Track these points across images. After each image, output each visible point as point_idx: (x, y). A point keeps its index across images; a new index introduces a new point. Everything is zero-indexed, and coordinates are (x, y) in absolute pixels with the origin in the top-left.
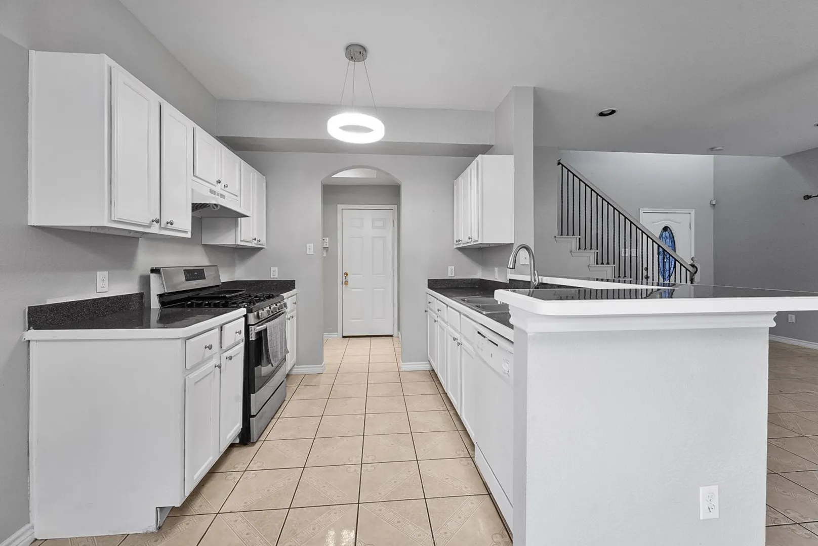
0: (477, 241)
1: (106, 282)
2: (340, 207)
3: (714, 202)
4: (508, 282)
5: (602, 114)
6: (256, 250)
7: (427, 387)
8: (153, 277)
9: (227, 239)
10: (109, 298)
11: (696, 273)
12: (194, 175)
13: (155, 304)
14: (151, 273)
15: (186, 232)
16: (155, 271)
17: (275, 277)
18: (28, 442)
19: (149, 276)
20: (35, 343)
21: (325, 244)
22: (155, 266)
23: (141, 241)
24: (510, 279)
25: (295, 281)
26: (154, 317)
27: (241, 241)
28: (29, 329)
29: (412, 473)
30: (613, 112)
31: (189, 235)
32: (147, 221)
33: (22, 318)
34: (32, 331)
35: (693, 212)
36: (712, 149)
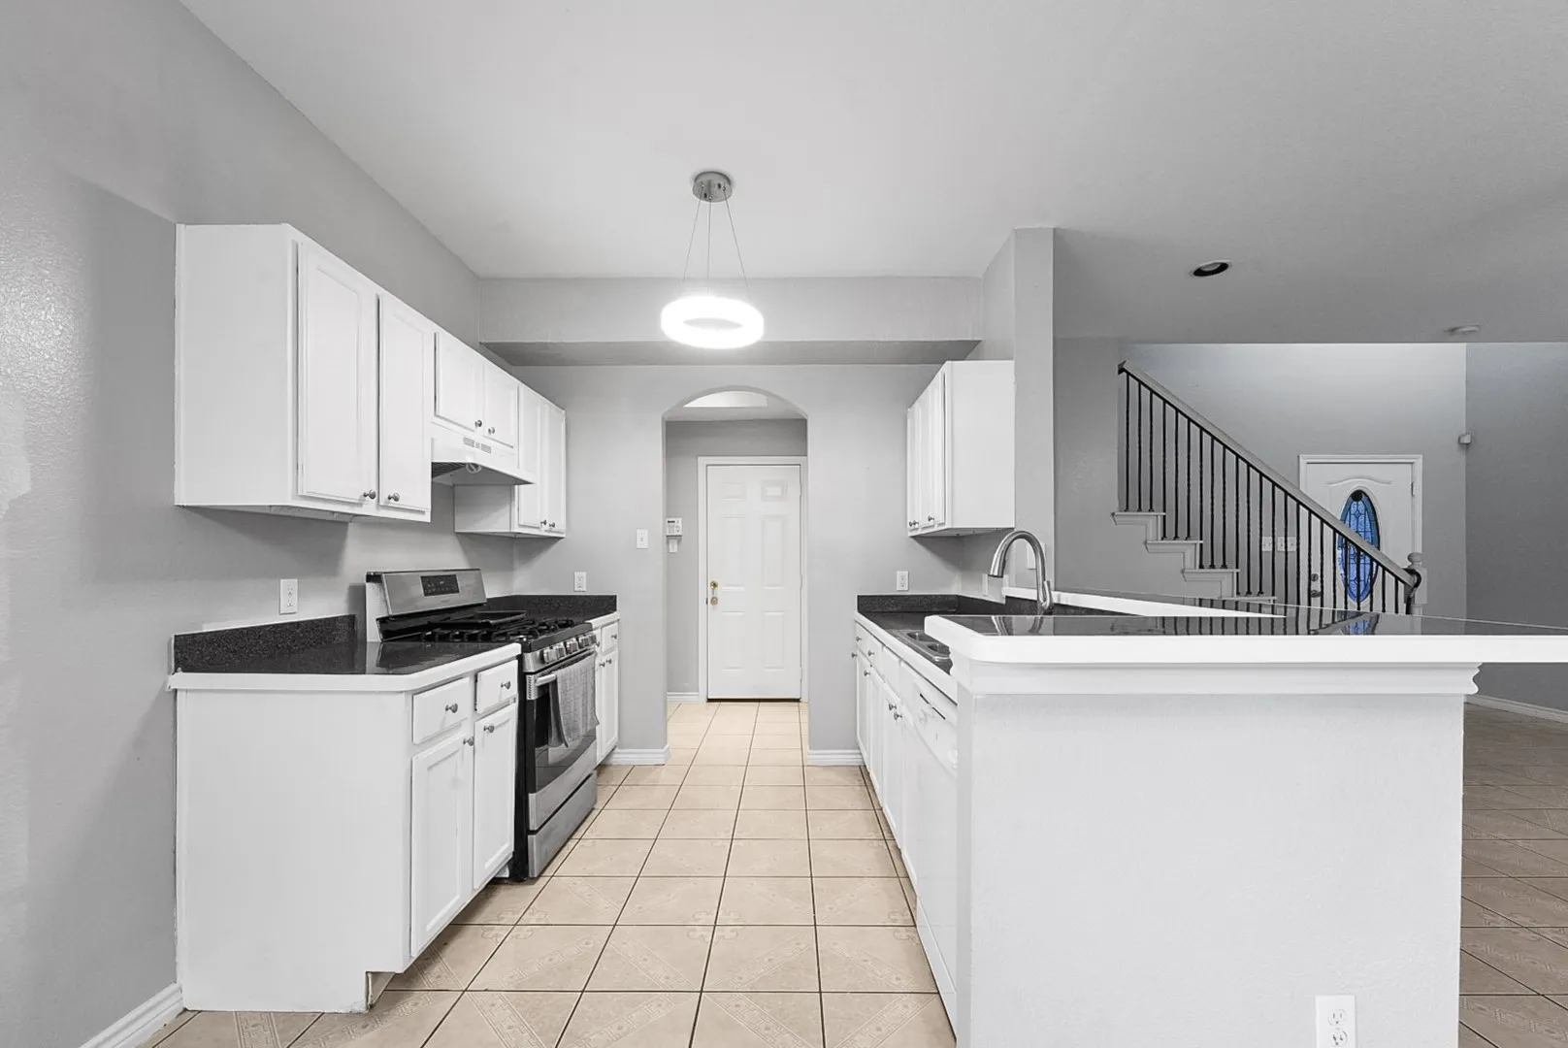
0: (943, 524)
1: (295, 596)
2: (702, 461)
3: (1466, 440)
4: (1004, 602)
5: (1199, 273)
6: (548, 541)
7: (850, 795)
8: (371, 589)
9: (496, 523)
10: (298, 624)
11: (1416, 585)
12: (435, 415)
13: (373, 634)
14: (367, 581)
15: (423, 513)
16: (375, 578)
17: (581, 589)
18: (175, 852)
19: (364, 587)
20: (184, 693)
21: (675, 529)
22: (372, 571)
23: (352, 528)
24: (1007, 597)
25: (615, 596)
26: (372, 656)
27: (520, 526)
28: (176, 671)
29: (802, 947)
30: (1223, 267)
31: (427, 518)
32: (356, 497)
33: (165, 655)
34: (180, 674)
35: (1419, 461)
36: (1453, 331)
